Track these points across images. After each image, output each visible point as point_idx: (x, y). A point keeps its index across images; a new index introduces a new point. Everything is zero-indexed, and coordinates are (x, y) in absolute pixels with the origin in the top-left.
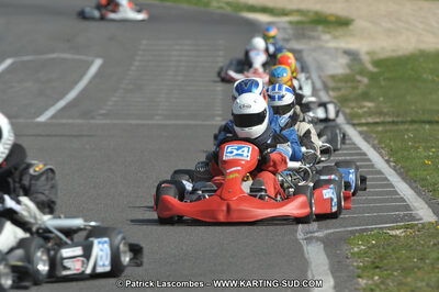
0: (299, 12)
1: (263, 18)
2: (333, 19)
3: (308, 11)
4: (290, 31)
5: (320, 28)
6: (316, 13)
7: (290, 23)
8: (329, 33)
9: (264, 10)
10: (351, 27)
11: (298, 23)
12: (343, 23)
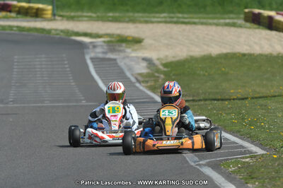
0: (108, 35)
1: (86, 40)
2: (131, 39)
3: (113, 35)
4: (105, 47)
5: (124, 45)
6: (119, 35)
7: (104, 42)
8: (130, 48)
9: (85, 35)
10: (142, 44)
11: (108, 42)
12: (137, 41)
